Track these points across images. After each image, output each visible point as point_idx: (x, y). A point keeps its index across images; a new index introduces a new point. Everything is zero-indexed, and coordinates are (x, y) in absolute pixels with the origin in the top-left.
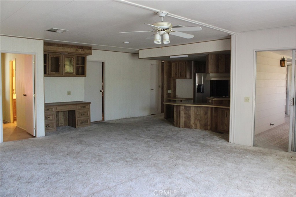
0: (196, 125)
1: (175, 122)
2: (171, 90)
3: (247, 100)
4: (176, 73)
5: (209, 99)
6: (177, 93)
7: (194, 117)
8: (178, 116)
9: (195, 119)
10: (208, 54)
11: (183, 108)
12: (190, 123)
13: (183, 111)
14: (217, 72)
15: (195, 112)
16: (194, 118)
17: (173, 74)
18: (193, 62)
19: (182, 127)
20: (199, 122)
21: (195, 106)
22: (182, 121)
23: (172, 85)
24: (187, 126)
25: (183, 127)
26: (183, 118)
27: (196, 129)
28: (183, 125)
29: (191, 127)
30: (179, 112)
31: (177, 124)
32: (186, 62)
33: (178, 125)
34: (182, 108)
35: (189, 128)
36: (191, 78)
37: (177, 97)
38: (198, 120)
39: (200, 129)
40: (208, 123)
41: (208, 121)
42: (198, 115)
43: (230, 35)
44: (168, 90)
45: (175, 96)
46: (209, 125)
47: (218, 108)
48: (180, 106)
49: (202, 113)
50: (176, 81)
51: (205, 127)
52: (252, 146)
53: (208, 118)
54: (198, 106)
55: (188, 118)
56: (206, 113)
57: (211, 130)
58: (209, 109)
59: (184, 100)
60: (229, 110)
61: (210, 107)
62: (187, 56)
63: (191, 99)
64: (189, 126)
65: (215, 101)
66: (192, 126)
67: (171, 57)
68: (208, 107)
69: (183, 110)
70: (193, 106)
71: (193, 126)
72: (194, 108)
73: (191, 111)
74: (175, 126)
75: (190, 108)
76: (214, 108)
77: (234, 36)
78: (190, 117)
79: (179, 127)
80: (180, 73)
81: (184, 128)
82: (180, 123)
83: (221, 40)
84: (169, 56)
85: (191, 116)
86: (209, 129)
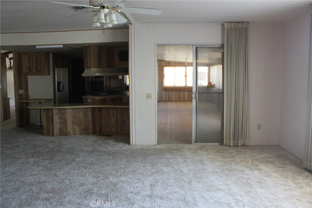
0: (74, 130)
1: (45, 130)
2: (22, 90)
3: (148, 96)
4: (30, 68)
5: (87, 99)
6: (30, 94)
7: (71, 121)
8: (50, 121)
9: (73, 123)
10: (89, 45)
11: (57, 111)
12: (66, 129)
13: (57, 116)
14: (99, 66)
15: (72, 116)
16: (71, 123)
17: (25, 70)
18: (51, 55)
19: (57, 136)
20: (79, 126)
21: (72, 108)
22: (57, 127)
23: (24, 83)
24: (64, 133)
25: (58, 134)
26: (58, 124)
27: (75, 135)
28: (58, 132)
29: (68, 134)
30: (50, 117)
31: (49, 132)
32: (43, 55)
33: (51, 133)
34: (55, 112)
35: (67, 134)
36: (49, 74)
37: (29, 98)
38: (76, 124)
39: (80, 134)
40: (89, 126)
41: (89, 124)
42: (76, 118)
43: (128, 25)
44: (20, 90)
45: (27, 97)
46: (90, 129)
47: (101, 107)
48: (52, 109)
49: (81, 114)
50: (28, 77)
51: (85, 132)
52: (157, 145)
53: (88, 120)
54: (75, 108)
55: (64, 123)
56: (86, 116)
57: (94, 133)
58: (89, 110)
59: (44, 101)
60: (128, 109)
61: (90, 107)
62: (62, 46)
63: (51, 100)
64: (66, 132)
65: (98, 99)
66: (69, 132)
67: (37, 47)
68: (88, 108)
69: (57, 114)
70: (70, 108)
71: (71, 132)
72: (71, 111)
73: (68, 114)
74: (45, 135)
75: (66, 110)
76: (97, 108)
77: (132, 26)
78: (67, 122)
79: (53, 136)
80: (36, 68)
81: (60, 136)
82: (53, 131)
83: (109, 30)
84: (35, 46)
85: (68, 120)
86: (90, 133)
